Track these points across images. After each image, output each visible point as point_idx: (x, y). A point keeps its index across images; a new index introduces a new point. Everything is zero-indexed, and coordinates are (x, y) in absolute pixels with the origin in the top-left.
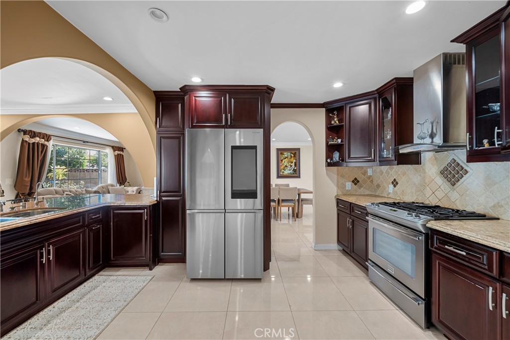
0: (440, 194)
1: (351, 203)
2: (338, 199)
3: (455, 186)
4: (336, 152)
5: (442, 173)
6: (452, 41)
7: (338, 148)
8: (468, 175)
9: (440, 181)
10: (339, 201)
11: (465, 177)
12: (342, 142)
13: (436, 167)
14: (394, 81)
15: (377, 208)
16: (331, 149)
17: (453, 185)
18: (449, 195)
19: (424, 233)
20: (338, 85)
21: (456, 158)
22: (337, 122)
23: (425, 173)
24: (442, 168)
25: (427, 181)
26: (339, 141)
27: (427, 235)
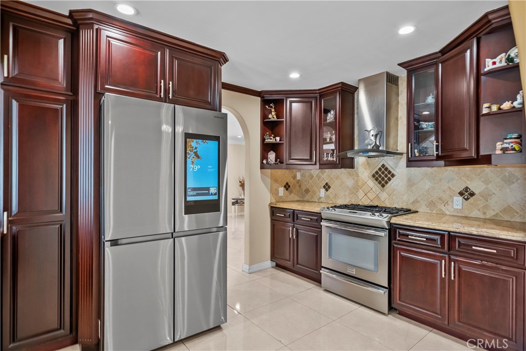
0: (371, 195)
1: (294, 210)
2: (272, 207)
3: (385, 188)
4: (272, 152)
5: (373, 176)
6: (399, 65)
7: (275, 147)
8: (395, 178)
9: (372, 183)
10: (274, 210)
11: (393, 180)
12: (280, 140)
13: (368, 170)
14: (340, 85)
15: (333, 212)
16: (266, 148)
17: (383, 186)
18: (380, 195)
19: (387, 229)
20: (295, 75)
21: (385, 164)
22: (275, 117)
23: (358, 176)
24: (374, 172)
25: (360, 184)
26: (278, 139)
27: (390, 230)
